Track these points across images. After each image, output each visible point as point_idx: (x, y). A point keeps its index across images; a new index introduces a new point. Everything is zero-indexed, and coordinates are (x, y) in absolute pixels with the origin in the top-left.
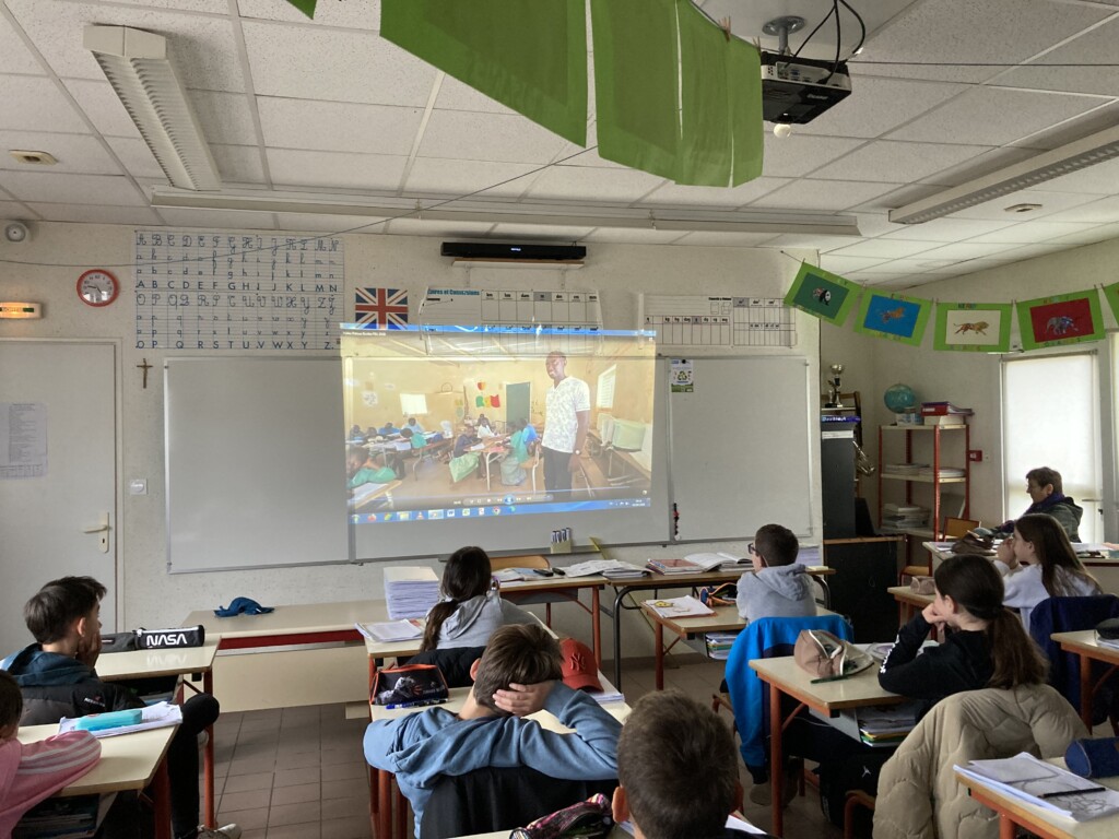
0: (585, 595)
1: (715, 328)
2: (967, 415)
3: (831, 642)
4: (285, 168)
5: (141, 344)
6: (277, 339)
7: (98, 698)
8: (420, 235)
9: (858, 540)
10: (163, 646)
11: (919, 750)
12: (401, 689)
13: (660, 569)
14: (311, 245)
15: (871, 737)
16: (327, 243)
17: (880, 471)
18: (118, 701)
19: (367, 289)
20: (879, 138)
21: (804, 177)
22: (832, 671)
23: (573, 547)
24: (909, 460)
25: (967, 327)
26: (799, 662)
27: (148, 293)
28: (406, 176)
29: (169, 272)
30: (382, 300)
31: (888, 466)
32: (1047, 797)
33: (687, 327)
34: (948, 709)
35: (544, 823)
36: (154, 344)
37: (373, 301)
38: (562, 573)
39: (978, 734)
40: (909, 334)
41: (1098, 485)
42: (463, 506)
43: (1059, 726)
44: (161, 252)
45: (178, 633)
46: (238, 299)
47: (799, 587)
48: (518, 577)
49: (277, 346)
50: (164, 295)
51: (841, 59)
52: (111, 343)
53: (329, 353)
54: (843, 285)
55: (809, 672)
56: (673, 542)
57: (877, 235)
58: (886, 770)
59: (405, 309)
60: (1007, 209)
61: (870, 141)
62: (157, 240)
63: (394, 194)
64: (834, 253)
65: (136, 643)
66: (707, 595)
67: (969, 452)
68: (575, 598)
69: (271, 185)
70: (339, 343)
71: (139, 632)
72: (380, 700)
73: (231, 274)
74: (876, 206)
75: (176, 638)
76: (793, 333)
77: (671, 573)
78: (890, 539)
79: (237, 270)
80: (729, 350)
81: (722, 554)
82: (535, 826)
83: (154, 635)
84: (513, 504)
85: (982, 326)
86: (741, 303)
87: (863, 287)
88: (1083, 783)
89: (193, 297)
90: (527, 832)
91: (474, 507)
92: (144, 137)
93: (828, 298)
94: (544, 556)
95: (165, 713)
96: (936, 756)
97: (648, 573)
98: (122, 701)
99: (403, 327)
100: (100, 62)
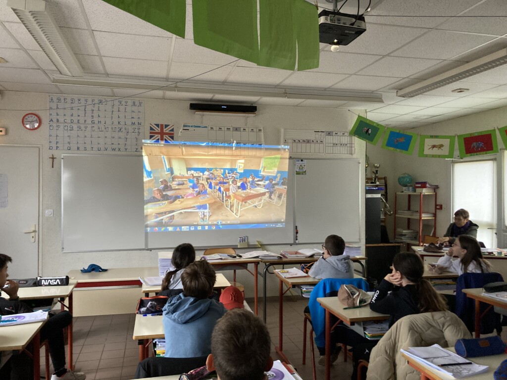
0: (251, 267)
1: (317, 145)
2: (436, 188)
3: (355, 290)
4: (112, 66)
5: (51, 148)
6: (114, 146)
7: (11, 308)
8: (180, 100)
9: (382, 245)
10: (49, 285)
11: (389, 341)
12: (150, 307)
13: (286, 255)
14: (130, 103)
15: (369, 335)
16: (137, 104)
17: (395, 214)
18: (20, 310)
19: (156, 125)
20: (388, 55)
21: (355, 74)
22: (354, 304)
23: (248, 245)
24: (409, 209)
25: (434, 146)
26: (339, 299)
27: (55, 125)
28: (168, 71)
29: (65, 115)
30: (162, 129)
31: (399, 211)
32: (443, 366)
33: (304, 145)
34: (404, 322)
35: (196, 371)
36: (57, 147)
37: (158, 130)
38: (241, 256)
39: (417, 335)
40: (407, 149)
41: (495, 222)
42: (198, 225)
43: (456, 332)
44: (61, 105)
45: (56, 279)
46: (96, 128)
47: (347, 266)
48: (220, 257)
49: (114, 149)
50: (62, 126)
51: (360, 14)
52: (38, 147)
53: (137, 153)
54: (377, 126)
55: (343, 304)
56: (295, 244)
57: (393, 103)
58: (374, 350)
59: (173, 134)
60: (453, 91)
61: (384, 56)
62: (59, 100)
63: (165, 80)
64: (373, 111)
65: (37, 284)
66: (304, 268)
67: (436, 205)
68: (246, 268)
69: (107, 75)
70: (142, 149)
71: (39, 278)
72: (140, 312)
73: (92, 116)
74: (390, 89)
75: (55, 281)
76: (353, 148)
77: (291, 257)
78: (397, 244)
79: (96, 115)
80: (323, 156)
81: (315, 249)
82: (192, 373)
83: (45, 280)
84: (221, 225)
85: (441, 146)
86: (329, 134)
87: (386, 127)
88: (461, 360)
89: (75, 126)
90: (187, 375)
91: (203, 226)
92: (43, 50)
93: (370, 132)
94: (234, 249)
95: (41, 315)
96: (396, 346)
97: (281, 257)
98: (22, 309)
99: (172, 142)
100: (16, 13)
